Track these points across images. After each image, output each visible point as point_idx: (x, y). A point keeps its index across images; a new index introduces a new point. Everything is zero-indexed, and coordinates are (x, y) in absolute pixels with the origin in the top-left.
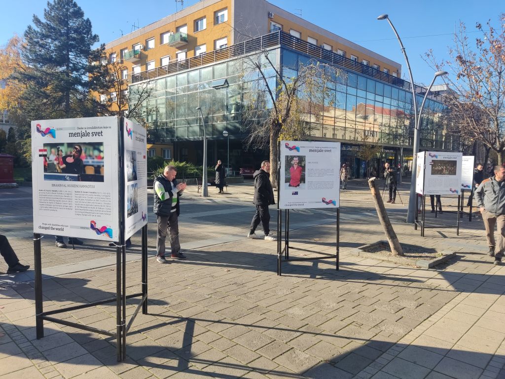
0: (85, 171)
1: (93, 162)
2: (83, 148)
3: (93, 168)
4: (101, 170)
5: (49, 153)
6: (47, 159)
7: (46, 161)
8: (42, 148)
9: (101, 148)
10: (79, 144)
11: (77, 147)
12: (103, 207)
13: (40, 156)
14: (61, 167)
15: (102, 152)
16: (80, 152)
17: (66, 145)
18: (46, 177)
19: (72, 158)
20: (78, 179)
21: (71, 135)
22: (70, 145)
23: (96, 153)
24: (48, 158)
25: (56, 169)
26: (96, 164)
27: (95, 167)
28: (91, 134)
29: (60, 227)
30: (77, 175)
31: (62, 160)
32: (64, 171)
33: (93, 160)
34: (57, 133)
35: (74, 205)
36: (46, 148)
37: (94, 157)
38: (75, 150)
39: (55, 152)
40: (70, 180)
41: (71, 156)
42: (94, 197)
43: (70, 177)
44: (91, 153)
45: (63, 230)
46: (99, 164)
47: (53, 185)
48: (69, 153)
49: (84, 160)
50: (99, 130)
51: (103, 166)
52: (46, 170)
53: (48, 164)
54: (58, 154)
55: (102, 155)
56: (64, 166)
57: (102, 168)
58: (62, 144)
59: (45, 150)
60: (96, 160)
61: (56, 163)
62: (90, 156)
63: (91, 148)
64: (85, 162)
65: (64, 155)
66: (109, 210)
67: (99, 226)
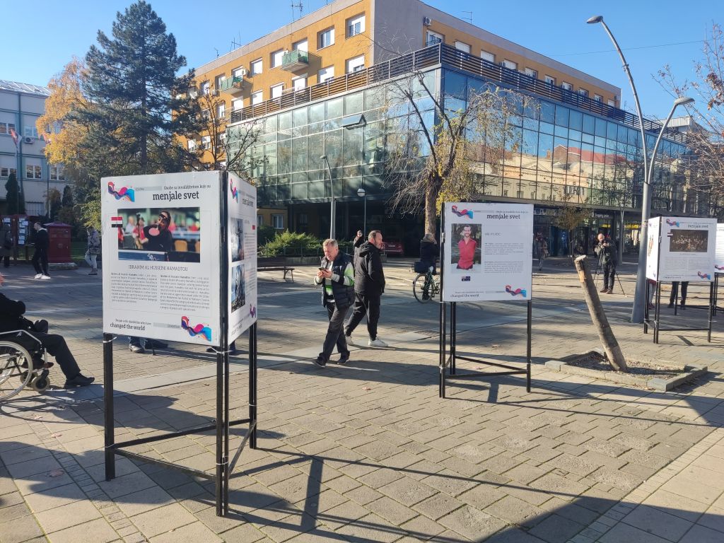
0: (174, 247)
1: (185, 235)
2: (172, 216)
3: (185, 242)
4: (196, 245)
5: (125, 222)
6: (123, 231)
7: (121, 233)
8: (116, 215)
9: (197, 215)
10: (166, 210)
11: (164, 214)
12: (198, 298)
13: (113, 226)
14: (143, 242)
15: (198, 220)
16: (168, 220)
17: (148, 212)
18: (122, 256)
19: (157, 229)
20: (164, 259)
21: (156, 197)
22: (155, 211)
23: (190, 222)
24: (125, 230)
25: (135, 244)
26: (189, 238)
27: (188, 242)
28: (183, 195)
29: (139, 325)
30: (163, 253)
31: (143, 232)
32: (146, 247)
33: (185, 232)
34: (137, 195)
35: (159, 295)
36: (121, 215)
37: (188, 228)
38: (162, 218)
39: (134, 221)
40: (154, 260)
41: (155, 227)
42: (187, 283)
43: (154, 255)
44: (183, 222)
45: (143, 329)
46: (193, 237)
47: (132, 267)
48: (152, 223)
49: (174, 232)
50: (193, 191)
51: (199, 240)
52: (121, 246)
53: (124, 238)
54: (138, 224)
55: (197, 224)
56: (146, 240)
57: (198, 243)
58: (144, 210)
59: (120, 219)
60: (189, 232)
61: (134, 235)
62: (181, 226)
63: (183, 215)
64: (174, 235)
65: (146, 225)
66: (206, 302)
67: (193, 324)
